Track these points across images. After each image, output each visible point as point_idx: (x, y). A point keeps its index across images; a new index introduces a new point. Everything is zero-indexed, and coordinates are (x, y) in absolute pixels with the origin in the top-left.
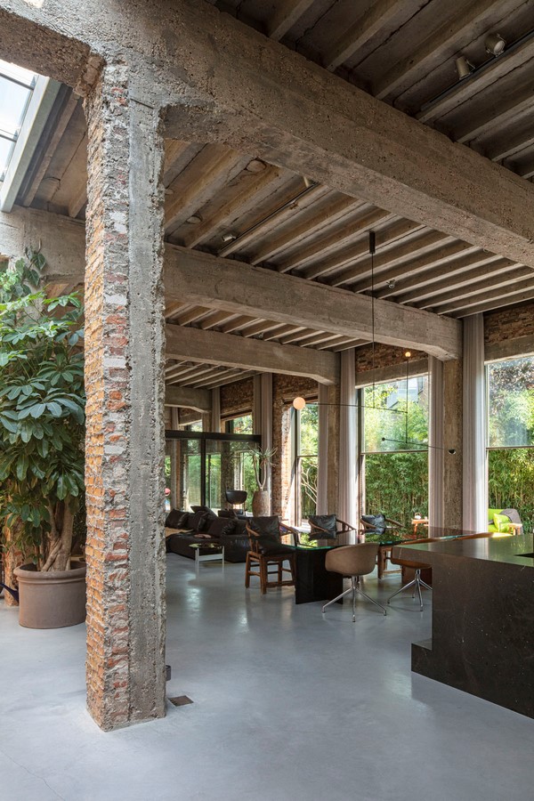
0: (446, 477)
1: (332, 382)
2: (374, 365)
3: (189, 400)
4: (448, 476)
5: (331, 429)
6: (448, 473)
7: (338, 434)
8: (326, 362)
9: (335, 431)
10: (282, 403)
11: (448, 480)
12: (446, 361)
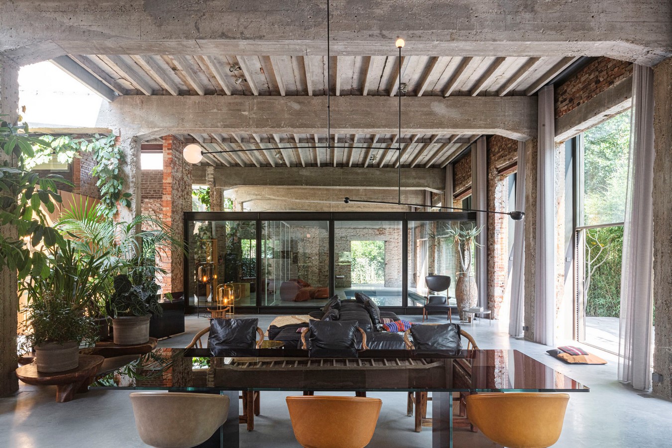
0: (655, 262)
1: (525, 136)
2: (576, 102)
3: (422, 181)
4: (659, 260)
5: (527, 198)
6: (659, 256)
7: (534, 205)
8: (514, 111)
9: (531, 200)
10: (496, 173)
11: (659, 268)
12: (656, 65)
